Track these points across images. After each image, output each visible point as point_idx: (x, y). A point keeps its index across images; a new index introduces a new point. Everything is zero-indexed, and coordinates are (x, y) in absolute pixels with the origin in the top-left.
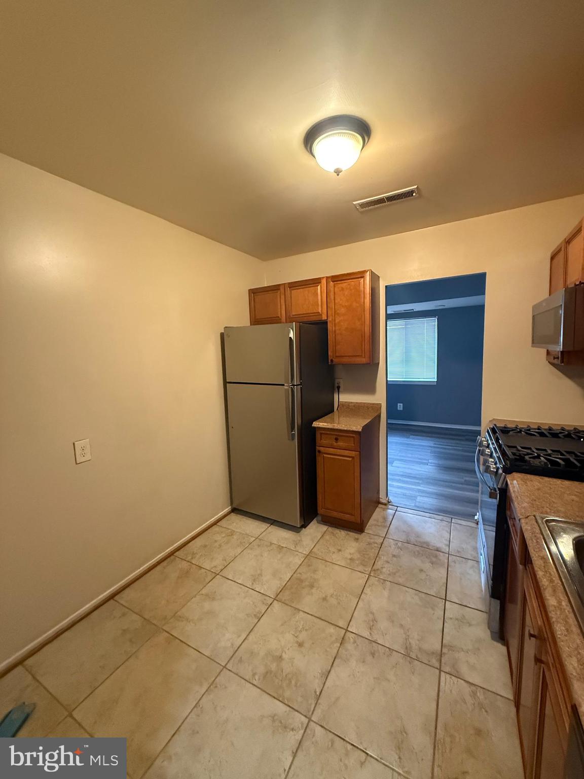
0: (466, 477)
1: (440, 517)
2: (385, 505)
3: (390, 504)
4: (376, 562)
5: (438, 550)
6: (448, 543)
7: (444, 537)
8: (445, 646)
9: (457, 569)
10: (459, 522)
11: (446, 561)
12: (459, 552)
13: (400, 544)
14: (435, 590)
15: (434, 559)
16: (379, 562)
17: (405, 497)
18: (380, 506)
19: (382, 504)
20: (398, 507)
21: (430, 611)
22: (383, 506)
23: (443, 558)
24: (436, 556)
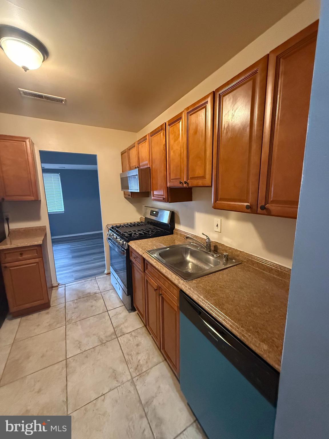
0: (93, 257)
1: (90, 279)
2: (57, 286)
3: (59, 285)
4: (66, 317)
5: (95, 293)
6: (98, 288)
7: (95, 287)
8: (115, 328)
9: (107, 296)
10: (99, 277)
11: (101, 296)
12: (104, 289)
13: (75, 301)
14: (102, 310)
15: (95, 298)
16: (68, 316)
17: (67, 278)
18: (54, 288)
19: (55, 287)
20: (65, 284)
21: (104, 319)
22: (56, 288)
23: (99, 295)
24: (96, 296)
